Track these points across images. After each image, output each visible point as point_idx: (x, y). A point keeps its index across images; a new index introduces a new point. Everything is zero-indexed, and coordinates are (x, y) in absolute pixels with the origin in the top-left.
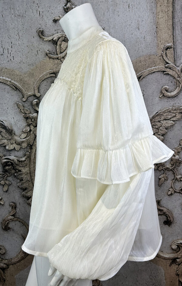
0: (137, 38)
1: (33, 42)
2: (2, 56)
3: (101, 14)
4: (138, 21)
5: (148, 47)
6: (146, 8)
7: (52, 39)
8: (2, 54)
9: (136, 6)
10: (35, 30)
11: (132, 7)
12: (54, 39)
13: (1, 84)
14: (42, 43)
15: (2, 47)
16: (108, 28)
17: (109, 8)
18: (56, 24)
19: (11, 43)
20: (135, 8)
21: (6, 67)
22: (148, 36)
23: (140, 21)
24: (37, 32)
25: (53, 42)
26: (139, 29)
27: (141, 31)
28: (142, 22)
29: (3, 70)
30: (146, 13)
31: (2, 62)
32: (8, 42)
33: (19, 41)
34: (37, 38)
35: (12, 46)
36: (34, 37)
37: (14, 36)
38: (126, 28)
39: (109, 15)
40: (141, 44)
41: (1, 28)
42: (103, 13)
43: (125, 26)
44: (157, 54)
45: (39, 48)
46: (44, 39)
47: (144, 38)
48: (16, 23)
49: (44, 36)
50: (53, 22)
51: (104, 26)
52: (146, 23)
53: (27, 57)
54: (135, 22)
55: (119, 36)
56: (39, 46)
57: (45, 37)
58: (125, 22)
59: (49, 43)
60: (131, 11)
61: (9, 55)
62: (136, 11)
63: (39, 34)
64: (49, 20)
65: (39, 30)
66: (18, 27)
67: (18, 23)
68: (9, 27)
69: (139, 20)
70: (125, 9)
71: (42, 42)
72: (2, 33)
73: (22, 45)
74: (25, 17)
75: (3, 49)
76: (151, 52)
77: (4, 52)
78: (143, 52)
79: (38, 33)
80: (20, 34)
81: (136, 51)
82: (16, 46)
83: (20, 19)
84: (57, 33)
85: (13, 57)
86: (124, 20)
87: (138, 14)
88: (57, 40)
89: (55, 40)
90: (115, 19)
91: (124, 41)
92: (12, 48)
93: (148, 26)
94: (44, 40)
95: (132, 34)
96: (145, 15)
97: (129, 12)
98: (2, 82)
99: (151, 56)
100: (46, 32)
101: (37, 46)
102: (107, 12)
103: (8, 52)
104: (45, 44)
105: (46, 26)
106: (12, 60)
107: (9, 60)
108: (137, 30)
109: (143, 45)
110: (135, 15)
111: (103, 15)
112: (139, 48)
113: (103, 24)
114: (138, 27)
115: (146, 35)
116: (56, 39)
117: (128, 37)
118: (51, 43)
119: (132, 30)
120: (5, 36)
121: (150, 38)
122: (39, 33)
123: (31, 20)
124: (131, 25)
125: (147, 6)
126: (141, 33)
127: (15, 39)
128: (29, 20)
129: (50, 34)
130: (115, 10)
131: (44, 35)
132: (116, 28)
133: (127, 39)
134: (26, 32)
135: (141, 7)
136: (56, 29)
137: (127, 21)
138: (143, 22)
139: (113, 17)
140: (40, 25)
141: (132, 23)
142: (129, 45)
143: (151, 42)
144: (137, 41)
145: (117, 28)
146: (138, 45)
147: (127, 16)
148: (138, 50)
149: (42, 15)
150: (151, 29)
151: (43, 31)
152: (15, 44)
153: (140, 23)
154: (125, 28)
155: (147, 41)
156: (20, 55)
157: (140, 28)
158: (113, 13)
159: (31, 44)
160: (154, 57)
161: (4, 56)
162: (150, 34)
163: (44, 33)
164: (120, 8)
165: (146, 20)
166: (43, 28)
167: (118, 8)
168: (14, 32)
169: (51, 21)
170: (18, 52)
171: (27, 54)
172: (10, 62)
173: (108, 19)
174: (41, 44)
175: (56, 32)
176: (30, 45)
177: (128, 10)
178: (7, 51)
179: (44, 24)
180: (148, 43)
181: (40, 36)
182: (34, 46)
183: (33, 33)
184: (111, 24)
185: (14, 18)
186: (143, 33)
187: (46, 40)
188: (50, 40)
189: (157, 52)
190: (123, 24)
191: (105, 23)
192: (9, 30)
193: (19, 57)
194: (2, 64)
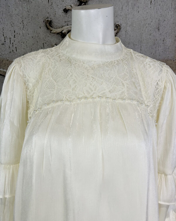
0: (156, 40)
1: (40, 33)
2: (3, 45)
3: (119, 8)
4: (159, 21)
5: (166, 51)
6: (170, 7)
7: (61, 32)
8: (3, 44)
9: (159, 3)
10: (42, 19)
11: (155, 4)
12: (63, 32)
13: (2, 76)
14: (50, 36)
15: (3, 35)
16: (125, 25)
17: (129, 2)
18: (66, 15)
19: (14, 31)
20: (157, 5)
21: (7, 59)
22: (168, 38)
23: (161, 21)
24: (45, 21)
25: (61, 35)
26: (159, 30)
27: (161, 32)
28: (163, 22)
29: (4, 62)
30: (170, 12)
31: (3, 53)
32: (10, 31)
33: (23, 31)
34: (44, 29)
35: (15, 35)
36: (40, 27)
37: (18, 24)
38: (145, 27)
39: (128, 10)
40: (158, 47)
41: (3, 13)
42: (121, 7)
43: (144, 24)
44: (174, 60)
45: (45, 41)
46: (52, 30)
47: (164, 40)
48: (21, 9)
49: (52, 27)
50: (63, 11)
51: (121, 23)
52: (168, 23)
53: (31, 49)
54: (155, 21)
55: (136, 36)
56: (45, 38)
57: (53, 29)
58: (145, 20)
59: (57, 36)
60: (152, 8)
61: (11, 46)
62: (158, 9)
63: (46, 25)
64: (59, 9)
65: (47, 20)
66: (22, 14)
67: (23, 9)
68: (12, 12)
69: (161, 19)
70: (147, 5)
71: (50, 34)
72: (4, 19)
73: (27, 36)
74: (32, 2)
75: (5, 38)
76: (169, 57)
77: (5, 41)
78: (159, 56)
79: (45, 23)
80: (25, 23)
81: (152, 54)
82: (19, 36)
83: (26, 5)
84: (68, 25)
85: (16, 47)
86: (143, 18)
87: (160, 12)
88: (66, 33)
89: (65, 33)
90: (134, 15)
91: (141, 42)
92: (15, 37)
93: (170, 27)
94: (52, 32)
95: (151, 35)
96: (168, 14)
97: (150, 9)
98: (3, 74)
99: (168, 61)
100: (55, 23)
101: (43, 38)
102: (126, 6)
103: (10, 42)
104: (52, 37)
105: (55, 16)
106: (15, 51)
107: (11, 51)
108: (157, 30)
109: (161, 48)
110: (157, 13)
111: (121, 9)
112: (156, 51)
113: (120, 20)
114: (158, 28)
115: (166, 37)
116: (66, 31)
117: (146, 37)
118: (59, 36)
119: (151, 30)
120: (7, 23)
121: (169, 41)
122: (47, 23)
123: (38, 6)
124: (150, 24)
125: (171, 4)
126: (161, 34)
127: (19, 28)
128: (35, 6)
129: (60, 25)
130: (135, 5)
131: (52, 25)
132: (133, 26)
133: (144, 40)
134: (31, 21)
135: (165, 4)
136: (66, 21)
137: (147, 19)
138: (165, 22)
139: (132, 13)
140: (48, 14)
141: (152, 22)
142: (146, 47)
143: (171, 46)
144: (155, 43)
145: (135, 26)
146: (156, 48)
147: (147, 13)
148: (155, 53)
149: (51, 2)
150: (172, 31)
151: (51, 21)
152: (19, 33)
153: (162, 22)
154: (143, 27)
155: (166, 44)
156: (24, 47)
157: (161, 28)
158: (132, 8)
159: (37, 35)
160: (171, 63)
161: (5, 46)
162: (170, 37)
163: (52, 24)
164: (141, 3)
165: (168, 20)
166: (52, 17)
167: (139, 3)
168: (18, 20)
169: (61, 11)
170: (22, 42)
171: (32, 47)
172: (12, 53)
173: (126, 15)
174: (48, 36)
175: (66, 24)
176: (35, 36)
177: (149, 7)
178: (9, 40)
179: (53, 13)
180: (167, 46)
181: (47, 27)
182: (40, 38)
183: (39, 23)
184: (129, 21)
185: (19, 3)
186: (163, 34)
187: (55, 32)
188: (58, 32)
189: (174, 57)
190: (142, 22)
191: (123, 18)
192: (12, 16)
193: (22, 49)
194: (3, 55)
